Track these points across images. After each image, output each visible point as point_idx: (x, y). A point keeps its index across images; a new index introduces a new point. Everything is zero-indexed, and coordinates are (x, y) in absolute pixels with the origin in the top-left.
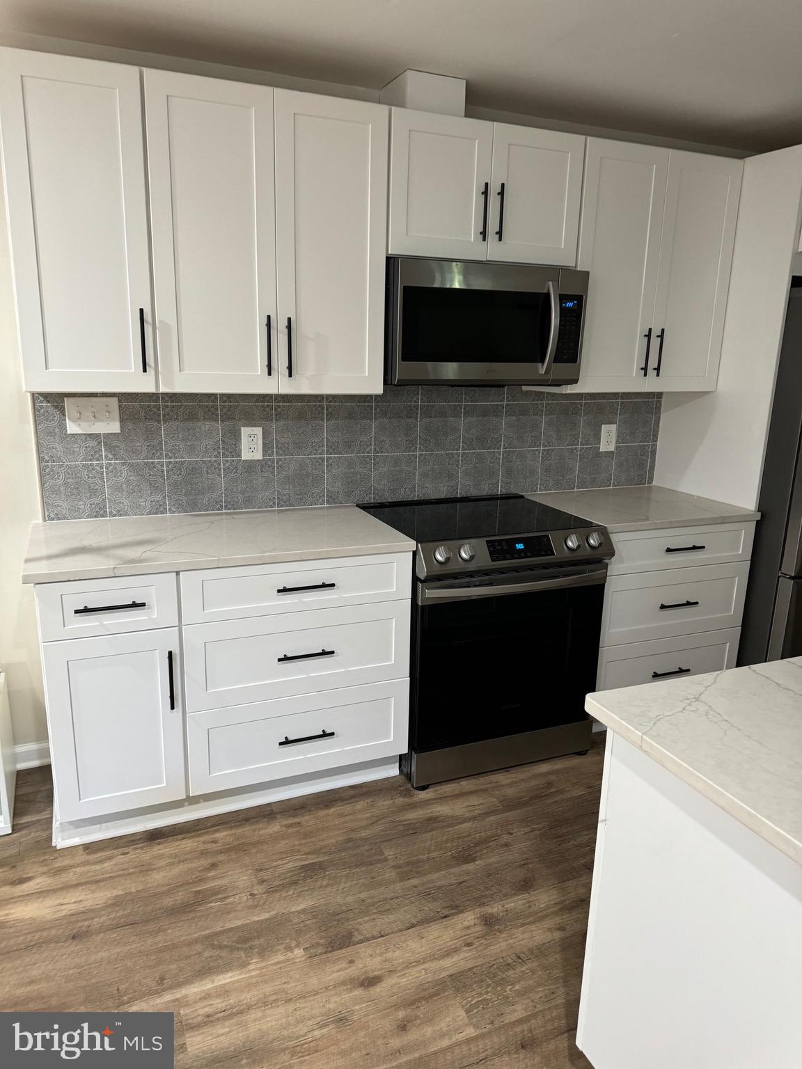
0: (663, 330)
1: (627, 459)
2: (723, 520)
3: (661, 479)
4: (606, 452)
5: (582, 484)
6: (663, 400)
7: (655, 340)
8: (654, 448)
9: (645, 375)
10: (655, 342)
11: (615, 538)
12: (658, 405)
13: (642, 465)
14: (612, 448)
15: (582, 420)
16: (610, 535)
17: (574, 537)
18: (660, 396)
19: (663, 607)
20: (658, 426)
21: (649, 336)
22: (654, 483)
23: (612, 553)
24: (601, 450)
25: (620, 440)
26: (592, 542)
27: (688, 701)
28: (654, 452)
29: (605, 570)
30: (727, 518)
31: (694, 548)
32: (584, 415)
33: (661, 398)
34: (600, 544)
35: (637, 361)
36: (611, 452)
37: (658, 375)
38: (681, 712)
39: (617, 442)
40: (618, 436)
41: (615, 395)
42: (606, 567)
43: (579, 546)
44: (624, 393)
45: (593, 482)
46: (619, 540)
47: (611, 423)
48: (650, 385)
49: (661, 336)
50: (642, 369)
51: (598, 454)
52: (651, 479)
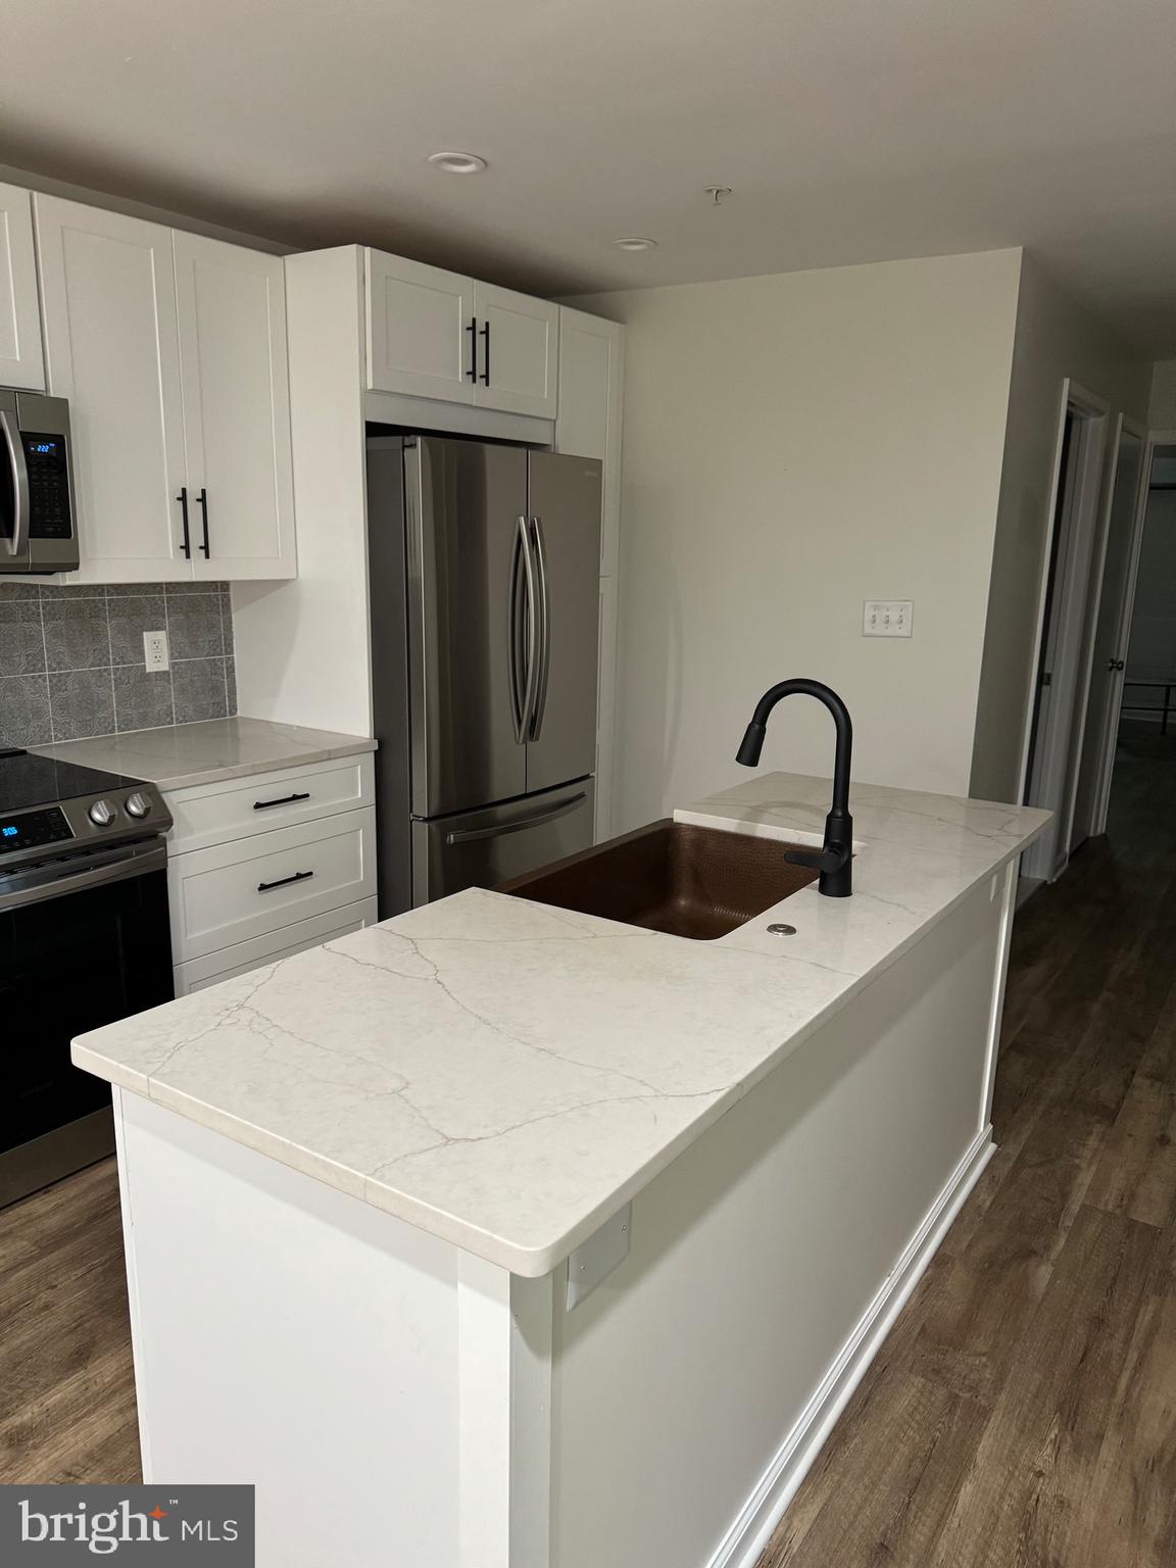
0: (204, 491)
1: (191, 680)
2: (330, 756)
3: (250, 705)
4: (156, 673)
5: (126, 724)
6: (232, 593)
7: (194, 507)
8: (230, 662)
9: (188, 556)
10: (195, 509)
11: (172, 800)
12: (225, 600)
13: (216, 689)
14: (164, 666)
15: (110, 628)
16: (163, 795)
17: (101, 805)
18: (225, 587)
19: (263, 887)
20: (231, 632)
21: (183, 499)
22: (239, 714)
23: (168, 822)
24: (148, 671)
25: (176, 654)
26: (133, 809)
27: (228, 1012)
28: (231, 669)
29: (162, 848)
30: (335, 752)
31: (295, 798)
32: (111, 619)
33: (227, 589)
34: (147, 811)
35: (172, 537)
36: (165, 672)
37: (207, 556)
38: (215, 1029)
39: (172, 656)
40: (171, 648)
41: (155, 587)
42: (164, 843)
43: (111, 818)
44: (170, 584)
45: (144, 720)
46: (177, 801)
47: (158, 629)
48: (197, 571)
49: (203, 500)
50: (182, 547)
51: (145, 677)
52: (234, 709)
